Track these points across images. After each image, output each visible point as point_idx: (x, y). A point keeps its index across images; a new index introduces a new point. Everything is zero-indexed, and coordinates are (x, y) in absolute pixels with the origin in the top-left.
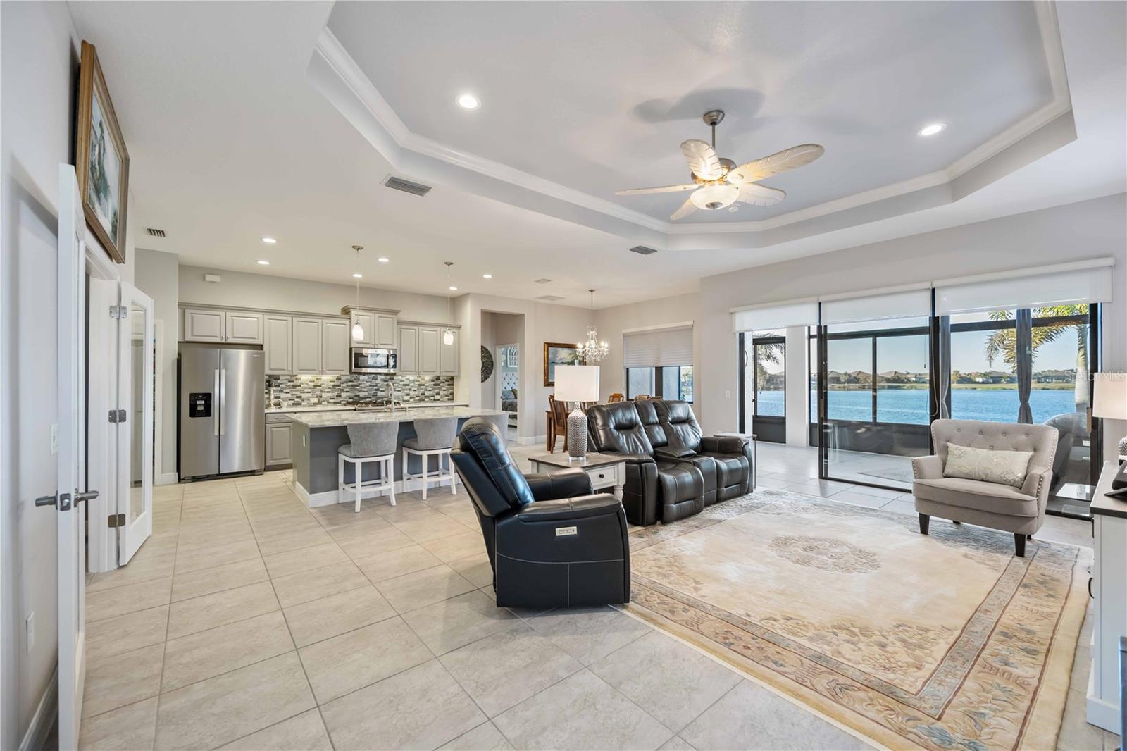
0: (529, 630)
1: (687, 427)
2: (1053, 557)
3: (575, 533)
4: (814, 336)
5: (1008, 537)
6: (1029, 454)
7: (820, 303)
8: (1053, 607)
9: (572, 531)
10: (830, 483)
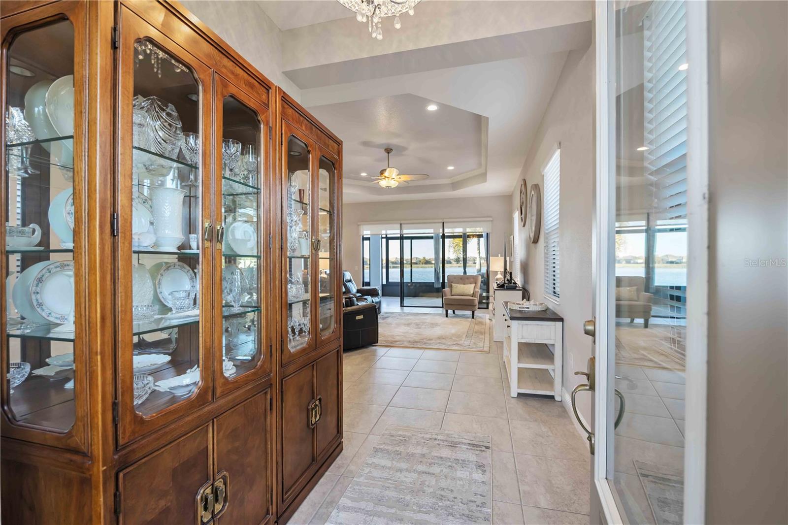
0: (352, 355)
1: (350, 283)
2: (480, 317)
3: (362, 318)
4: (384, 238)
5: (469, 313)
6: (474, 285)
7: (401, 224)
8: (483, 327)
9: (361, 317)
10: (405, 308)
